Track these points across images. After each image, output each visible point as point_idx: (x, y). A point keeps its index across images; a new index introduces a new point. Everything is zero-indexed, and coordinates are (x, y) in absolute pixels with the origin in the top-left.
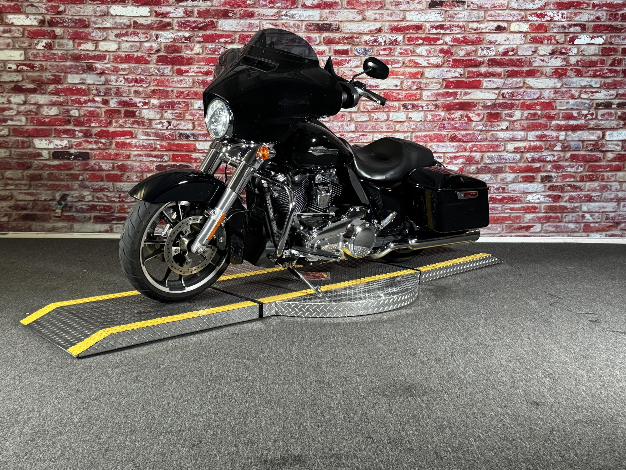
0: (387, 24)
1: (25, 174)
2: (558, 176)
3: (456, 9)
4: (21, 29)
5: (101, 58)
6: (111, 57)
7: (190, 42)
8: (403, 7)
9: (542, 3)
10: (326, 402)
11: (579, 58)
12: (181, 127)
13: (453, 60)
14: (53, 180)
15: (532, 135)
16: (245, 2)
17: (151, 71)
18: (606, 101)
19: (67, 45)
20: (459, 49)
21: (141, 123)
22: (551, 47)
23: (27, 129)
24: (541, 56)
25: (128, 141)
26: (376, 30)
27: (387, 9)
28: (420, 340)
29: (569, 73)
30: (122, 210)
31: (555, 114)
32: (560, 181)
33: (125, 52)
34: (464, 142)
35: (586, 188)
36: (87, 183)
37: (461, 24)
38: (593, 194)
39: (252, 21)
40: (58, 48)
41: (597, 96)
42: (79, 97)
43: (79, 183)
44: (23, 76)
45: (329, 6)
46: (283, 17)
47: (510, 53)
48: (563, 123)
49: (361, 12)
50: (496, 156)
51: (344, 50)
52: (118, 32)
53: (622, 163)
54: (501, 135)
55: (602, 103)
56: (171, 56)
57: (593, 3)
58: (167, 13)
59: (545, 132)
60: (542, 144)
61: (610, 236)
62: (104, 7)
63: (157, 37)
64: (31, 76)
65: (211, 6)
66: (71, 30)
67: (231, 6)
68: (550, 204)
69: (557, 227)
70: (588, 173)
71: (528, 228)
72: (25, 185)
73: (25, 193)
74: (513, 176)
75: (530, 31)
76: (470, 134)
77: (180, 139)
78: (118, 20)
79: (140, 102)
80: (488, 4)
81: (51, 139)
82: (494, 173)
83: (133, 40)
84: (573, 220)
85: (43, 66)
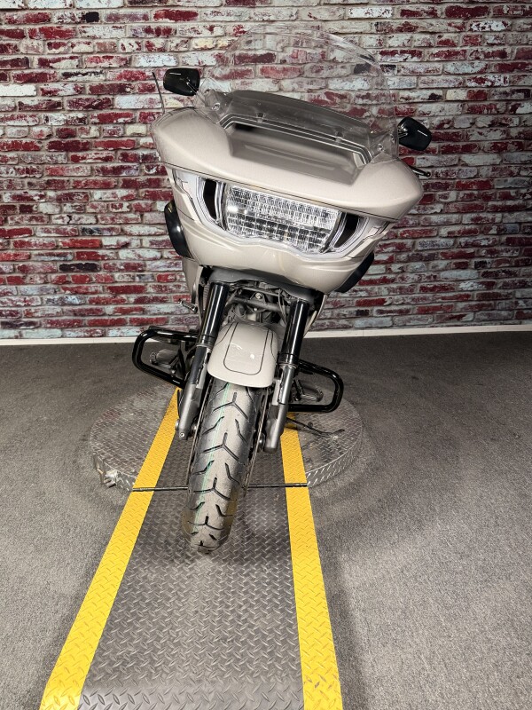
2: (492, 261)
3: (384, 74)
7: (85, 123)
8: (325, 73)
9: (483, 65)
11: (521, 130)
12: (83, 221)
15: (467, 218)
16: (143, 74)
17: (42, 158)
21: (40, 219)
22: (491, 118)
24: (479, 128)
25: (26, 240)
27: (306, 77)
29: (510, 146)
30: (29, 314)
31: (492, 195)
32: (494, 266)
33: (11, 138)
34: (394, 228)
35: (521, 273)
37: (391, 92)
38: (528, 280)
39: (152, 96)
45: (241, 75)
47: (446, 126)
48: (500, 203)
49: (277, 81)
50: (428, 243)
52: (2, 115)
54: (435, 218)
56: (65, 141)
58: (56, 91)
59: (481, 215)
60: (477, 227)
63: (47, 120)
65: (105, 80)
67: (127, 79)
68: (483, 292)
69: (489, 315)
70: (523, 258)
71: (461, 317)
74: (445, 262)
75: (468, 99)
77: (84, 235)
78: (1, 101)
79: (36, 195)
80: (421, 68)
82: (426, 261)
83: (20, 124)
84: (506, 308)
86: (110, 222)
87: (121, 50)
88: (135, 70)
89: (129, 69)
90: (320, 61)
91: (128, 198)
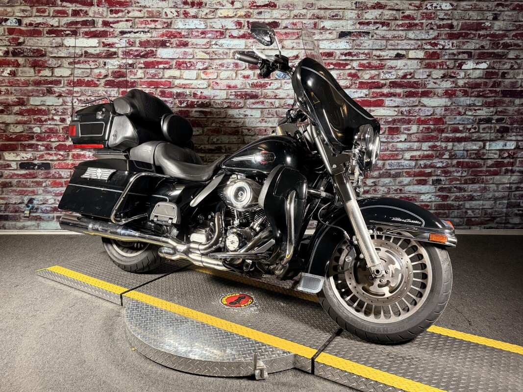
0: (303, 51)
2: (446, 179)
3: (361, 38)
5: (58, 83)
6: (66, 82)
7: (133, 68)
8: (317, 37)
9: (435, 33)
11: (466, 81)
13: (359, 82)
14: (21, 187)
15: (426, 146)
16: (180, 33)
17: (99, 93)
18: (488, 117)
19: (29, 72)
20: (364, 73)
22: (443, 72)
24: (434, 79)
25: (82, 153)
26: (294, 56)
27: (302, 39)
29: (458, 93)
31: (445, 128)
32: (448, 183)
33: (77, 77)
35: (469, 189)
36: (50, 189)
37: (366, 51)
38: (475, 194)
39: (186, 49)
40: (21, 75)
41: (479, 112)
42: (40, 116)
43: (43, 188)
46: (214, 46)
47: (409, 77)
48: (451, 135)
49: (280, 41)
50: (395, 164)
52: (71, 60)
53: (499, 169)
55: (484, 119)
56: (117, 80)
57: (479, 34)
58: (113, 44)
59: (436, 143)
60: (433, 153)
61: (487, 229)
62: (58, 40)
63: (105, 64)
65: (151, 37)
66: (31, 59)
67: (168, 37)
68: (439, 203)
70: (470, 177)
74: (409, 179)
75: (425, 57)
78: (72, 50)
80: (389, 35)
81: (18, 152)
82: (393, 177)
83: (84, 67)
84: (457, 216)
85: (9, 91)
87: (165, 17)
88: (174, 30)
89: (170, 30)
90: (313, 29)
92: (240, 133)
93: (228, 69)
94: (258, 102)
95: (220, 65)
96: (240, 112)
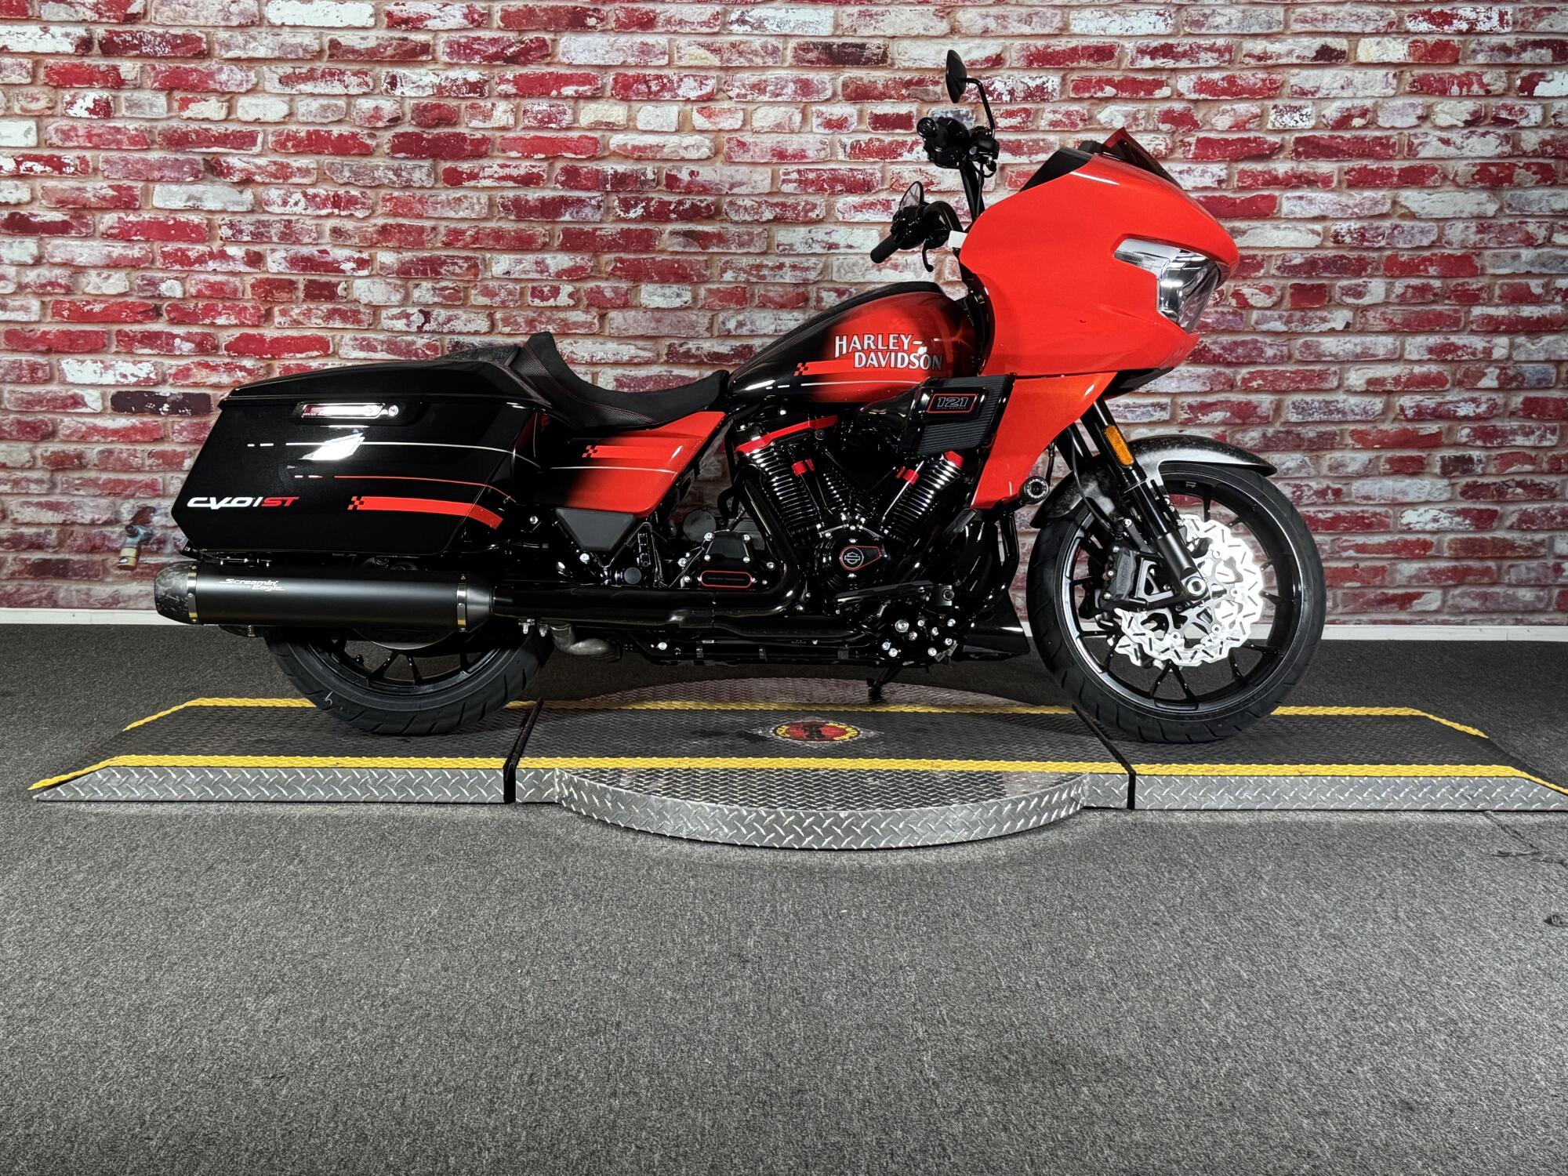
0: (1018, 43)
1: (38, 452)
2: (1487, 457)
4: (28, 63)
5: (243, 140)
6: (271, 138)
7: (482, 95)
10: (833, 1096)
11: (1547, 134)
12: (458, 325)
13: (1199, 140)
14: (114, 470)
15: (1417, 346)
17: (376, 174)
19: (152, 106)
20: (1214, 111)
21: (351, 316)
22: (1469, 105)
23: (45, 333)
24: (1441, 128)
25: (313, 364)
26: (987, 60)
27: (1017, 4)
28: (1095, 921)
29: (1521, 174)
31: (1481, 289)
32: (1494, 471)
33: (307, 123)
34: (1229, 364)
37: (1221, 42)
39: (650, 39)
40: (128, 114)
42: (183, 246)
43: (183, 476)
44: (32, 190)
46: (735, 28)
47: (1357, 122)
48: (1502, 311)
49: (945, 12)
50: (1316, 404)
51: (899, 116)
52: (287, 69)
54: (1329, 344)
56: (430, 133)
58: (421, 19)
59: (1453, 339)
60: (1445, 369)
62: (248, 3)
63: (393, 83)
64: (54, 190)
66: (162, 66)
68: (1465, 536)
69: (1484, 597)
71: (1405, 601)
72: (39, 482)
73: (39, 505)
74: (1363, 457)
75: (1410, 60)
76: (1244, 343)
78: (287, 37)
79: (348, 260)
81: (109, 358)
82: (1312, 451)
83: (328, 90)
84: (1529, 580)
85: (87, 165)
86: (524, 329)
91: (573, 274)
92: (812, 303)
93: (779, 99)
94: (872, 205)
95: (754, 87)
96: (813, 235)
